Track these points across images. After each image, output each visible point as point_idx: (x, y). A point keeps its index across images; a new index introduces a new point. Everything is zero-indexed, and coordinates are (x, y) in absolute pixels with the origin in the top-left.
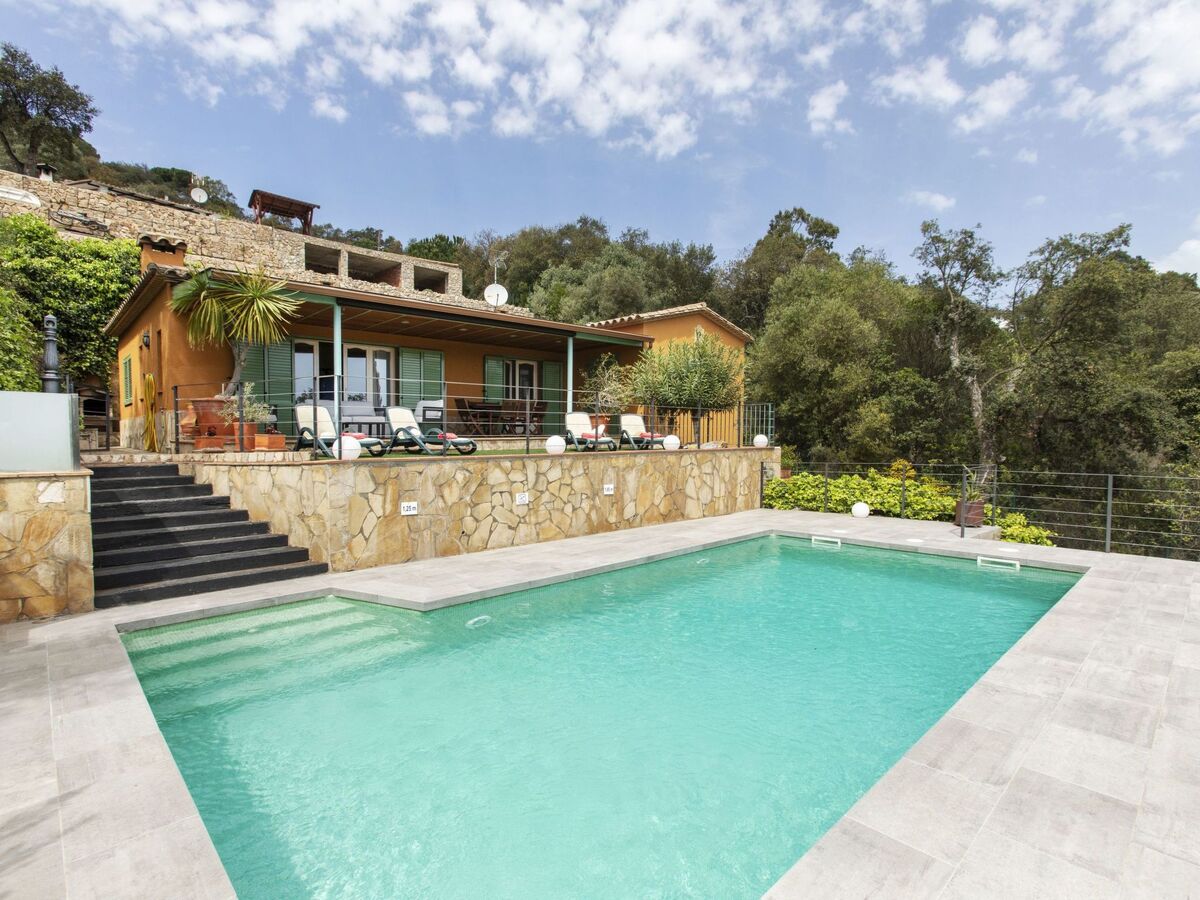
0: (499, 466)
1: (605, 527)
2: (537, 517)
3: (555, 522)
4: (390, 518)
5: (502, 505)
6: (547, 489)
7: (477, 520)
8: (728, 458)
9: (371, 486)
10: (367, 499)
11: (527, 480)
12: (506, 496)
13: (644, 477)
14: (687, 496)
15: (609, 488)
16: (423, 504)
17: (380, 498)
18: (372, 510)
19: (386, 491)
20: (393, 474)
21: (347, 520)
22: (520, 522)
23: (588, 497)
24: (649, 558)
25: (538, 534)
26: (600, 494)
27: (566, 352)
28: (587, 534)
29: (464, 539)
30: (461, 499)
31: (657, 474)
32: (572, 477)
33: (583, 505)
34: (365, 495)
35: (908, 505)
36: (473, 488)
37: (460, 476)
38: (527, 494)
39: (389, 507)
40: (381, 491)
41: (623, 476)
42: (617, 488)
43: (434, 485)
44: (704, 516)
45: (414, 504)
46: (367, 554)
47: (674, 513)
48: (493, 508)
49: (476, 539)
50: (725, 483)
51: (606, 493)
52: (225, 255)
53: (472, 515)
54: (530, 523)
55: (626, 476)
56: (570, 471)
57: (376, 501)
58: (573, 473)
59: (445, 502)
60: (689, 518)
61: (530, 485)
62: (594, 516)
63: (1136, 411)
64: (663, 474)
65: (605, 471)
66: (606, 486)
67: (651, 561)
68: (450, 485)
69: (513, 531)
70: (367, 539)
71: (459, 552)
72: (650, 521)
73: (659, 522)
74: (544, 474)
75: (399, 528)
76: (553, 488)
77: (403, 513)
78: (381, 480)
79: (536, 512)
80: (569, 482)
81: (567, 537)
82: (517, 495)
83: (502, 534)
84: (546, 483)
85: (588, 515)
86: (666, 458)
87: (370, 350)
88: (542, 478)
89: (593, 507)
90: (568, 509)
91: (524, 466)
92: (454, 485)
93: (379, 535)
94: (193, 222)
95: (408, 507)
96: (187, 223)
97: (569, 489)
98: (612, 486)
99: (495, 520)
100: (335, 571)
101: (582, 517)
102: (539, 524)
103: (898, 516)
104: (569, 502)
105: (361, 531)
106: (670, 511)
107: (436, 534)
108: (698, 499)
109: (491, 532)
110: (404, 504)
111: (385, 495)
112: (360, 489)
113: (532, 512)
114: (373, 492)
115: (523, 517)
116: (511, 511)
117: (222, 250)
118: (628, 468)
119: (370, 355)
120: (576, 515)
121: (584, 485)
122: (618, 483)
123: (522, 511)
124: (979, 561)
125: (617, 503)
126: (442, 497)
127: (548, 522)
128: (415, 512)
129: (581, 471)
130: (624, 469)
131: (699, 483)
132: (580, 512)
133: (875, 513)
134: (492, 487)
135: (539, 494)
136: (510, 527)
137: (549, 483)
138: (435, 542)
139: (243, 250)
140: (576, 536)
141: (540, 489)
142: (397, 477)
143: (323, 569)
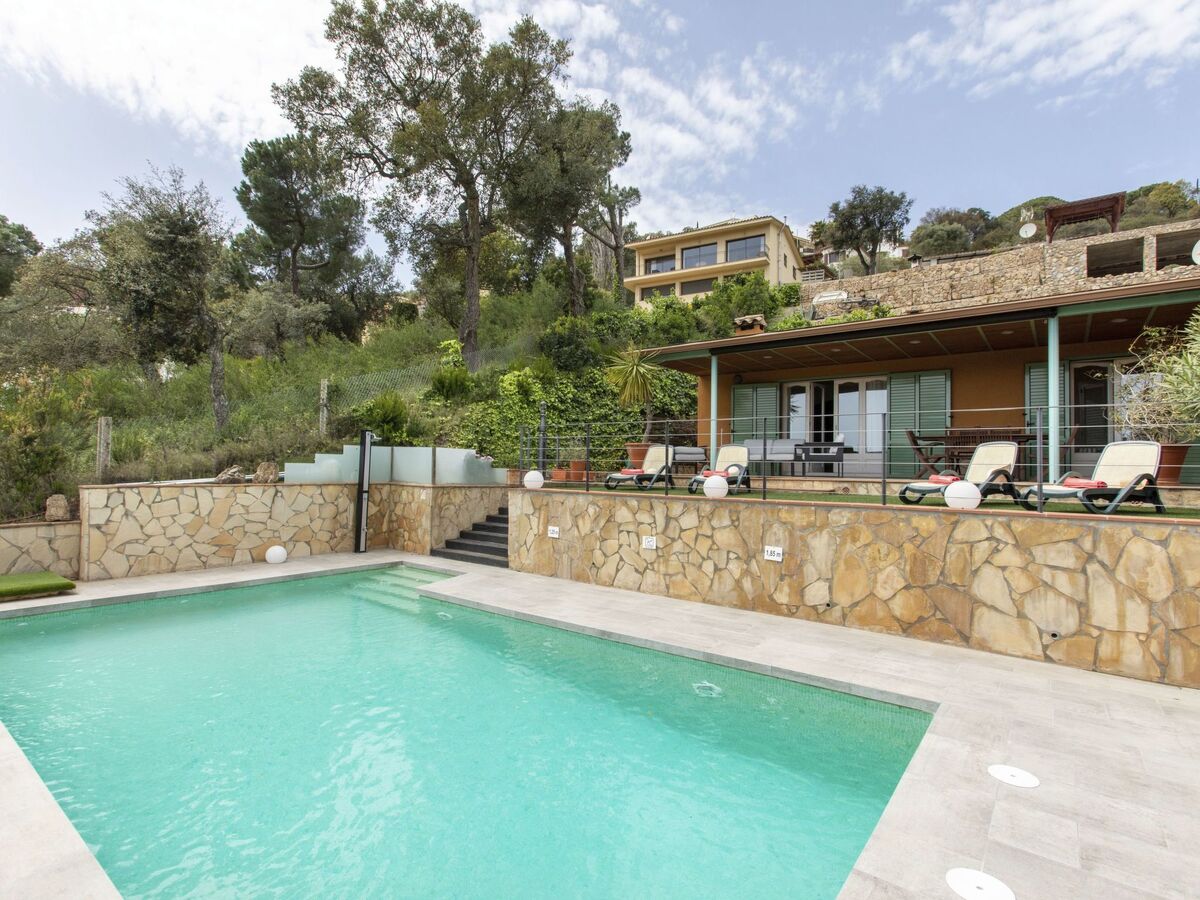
0: (626, 504)
1: (763, 603)
2: (667, 566)
3: (689, 578)
4: (542, 537)
5: (630, 546)
6: (680, 537)
7: (605, 554)
8: (1164, 543)
9: (532, 510)
10: (529, 519)
11: (655, 522)
12: (633, 536)
13: (849, 547)
14: (977, 602)
15: (774, 552)
16: (563, 531)
17: (536, 520)
18: (531, 528)
19: (540, 515)
20: (545, 502)
21: (518, 532)
22: (646, 568)
23: (738, 558)
24: (604, 633)
25: (668, 587)
26: (758, 557)
28: (735, 606)
29: (594, 570)
30: (592, 532)
31: (884, 547)
32: (713, 529)
33: (730, 566)
34: (527, 516)
36: (602, 523)
37: (591, 510)
38: (655, 538)
39: (541, 527)
40: (537, 514)
41: (802, 539)
42: (789, 554)
43: (571, 514)
44: (1048, 659)
45: (557, 529)
46: (529, 561)
47: (935, 626)
48: (621, 546)
49: (604, 572)
51: (767, 557)
52: (974, 292)
53: (600, 549)
54: (658, 571)
55: (809, 539)
56: (710, 520)
57: (534, 522)
58: (715, 523)
59: (579, 531)
60: (983, 646)
61: (660, 529)
62: (747, 584)
64: (900, 547)
65: (766, 527)
66: (767, 548)
68: (583, 518)
69: (639, 575)
70: (528, 551)
71: (587, 580)
72: (865, 622)
73: (889, 630)
74: (676, 519)
75: (547, 547)
76: (689, 536)
77: (550, 535)
78: (537, 507)
79: (667, 561)
80: (709, 534)
81: (704, 601)
82: (644, 537)
83: (627, 575)
84: (678, 531)
85: (738, 582)
86: (908, 521)
87: (862, 382)
88: (673, 524)
89: (746, 572)
90: (708, 567)
91: (652, 508)
92: (587, 517)
93: (535, 548)
95: (553, 531)
97: (710, 542)
98: (779, 550)
99: (621, 559)
101: (729, 583)
102: (671, 576)
104: (709, 558)
105: (525, 543)
106: (921, 619)
107: (572, 560)
108: (1021, 615)
109: (618, 570)
110: (550, 528)
111: (539, 518)
112: (525, 511)
113: (661, 560)
114: (532, 515)
115: (652, 564)
116: (638, 553)
117: (971, 289)
118: (811, 527)
119: (862, 386)
120: (720, 577)
121: (733, 541)
122: (792, 546)
123: (651, 557)
125: (791, 576)
126: (578, 527)
127: (680, 577)
128: (557, 536)
129: (727, 522)
130: (803, 529)
131: (1022, 583)
132: (725, 574)
134: (620, 525)
135: (669, 541)
136: (636, 570)
137: (682, 530)
138: (571, 565)
139: (993, 282)
140: (719, 604)
141: (672, 536)
142: (547, 505)
143: (505, 565)
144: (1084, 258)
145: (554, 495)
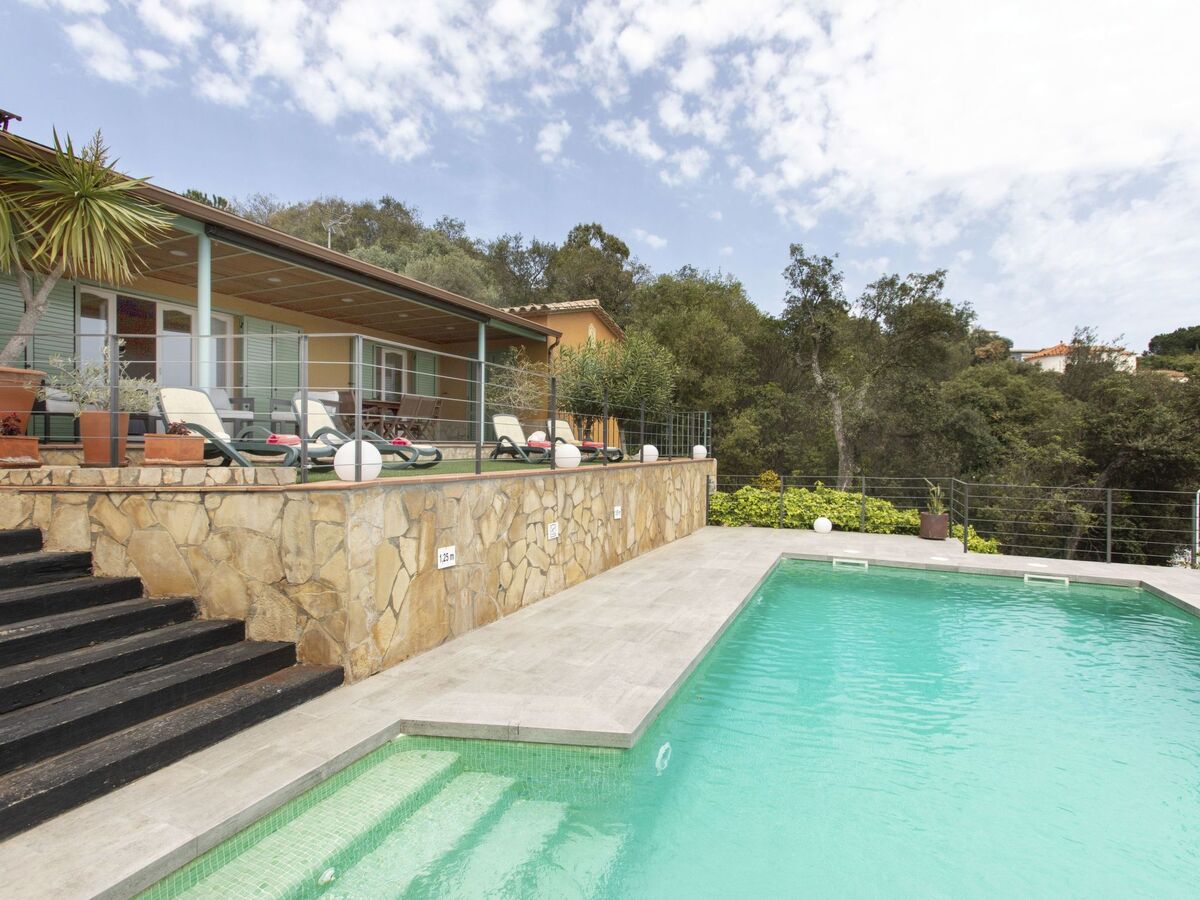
0: (534, 486)
1: (614, 560)
2: (564, 555)
3: (578, 560)
4: (425, 576)
5: (536, 542)
6: (572, 516)
7: (513, 567)
9: (403, 526)
10: (398, 546)
11: (557, 505)
12: (539, 528)
13: (640, 496)
14: (666, 516)
16: (461, 550)
17: (413, 543)
18: (403, 566)
19: (420, 532)
20: (428, 504)
21: (373, 586)
22: (550, 564)
23: (602, 524)
25: (565, 578)
26: (611, 519)
28: (602, 571)
29: (501, 596)
30: (499, 537)
31: (649, 492)
32: (592, 499)
33: (599, 534)
34: (395, 541)
35: (867, 519)
36: (510, 520)
37: (498, 504)
38: (557, 523)
39: (423, 557)
40: (414, 531)
41: (627, 495)
42: (623, 511)
43: (473, 518)
44: (676, 538)
45: (451, 550)
46: (398, 639)
47: (658, 538)
48: (528, 546)
49: (512, 594)
50: (688, 499)
51: (615, 517)
53: (508, 560)
54: (558, 564)
55: (629, 495)
56: (590, 491)
57: (409, 547)
58: (593, 494)
59: (483, 543)
60: (667, 542)
61: (560, 512)
62: (607, 547)
63: (966, 428)
65: (615, 489)
66: (615, 509)
68: (488, 517)
69: (544, 578)
70: (396, 615)
71: (496, 617)
72: (643, 548)
73: (649, 548)
74: (570, 496)
75: (434, 591)
76: (577, 513)
77: (441, 565)
78: (414, 516)
79: (564, 548)
80: (589, 505)
81: (587, 578)
82: (549, 526)
83: (536, 582)
84: (571, 507)
85: (603, 547)
88: (569, 501)
89: (606, 536)
90: (588, 540)
91: (555, 486)
92: (492, 515)
95: (446, 557)
97: (589, 514)
98: (619, 509)
99: (529, 564)
100: (357, 678)
101: (599, 550)
102: (566, 563)
103: (856, 530)
104: (589, 531)
105: (391, 603)
106: (656, 535)
107: (474, 594)
108: (673, 519)
109: (526, 581)
110: (441, 551)
111: (418, 539)
112: (390, 533)
113: (560, 548)
114: (404, 536)
115: (553, 557)
116: (543, 549)
118: (631, 485)
120: (594, 547)
121: (600, 509)
122: (624, 504)
123: (553, 548)
124: (1026, 579)
125: (623, 529)
126: (481, 535)
127: (573, 560)
128: (453, 563)
129: (598, 491)
130: (628, 486)
131: (673, 501)
132: (597, 542)
133: (836, 527)
134: (527, 516)
135: (566, 523)
136: (542, 572)
137: (574, 507)
138: (473, 605)
140: (594, 575)
141: (567, 517)
142: (434, 508)
145: (445, 488)
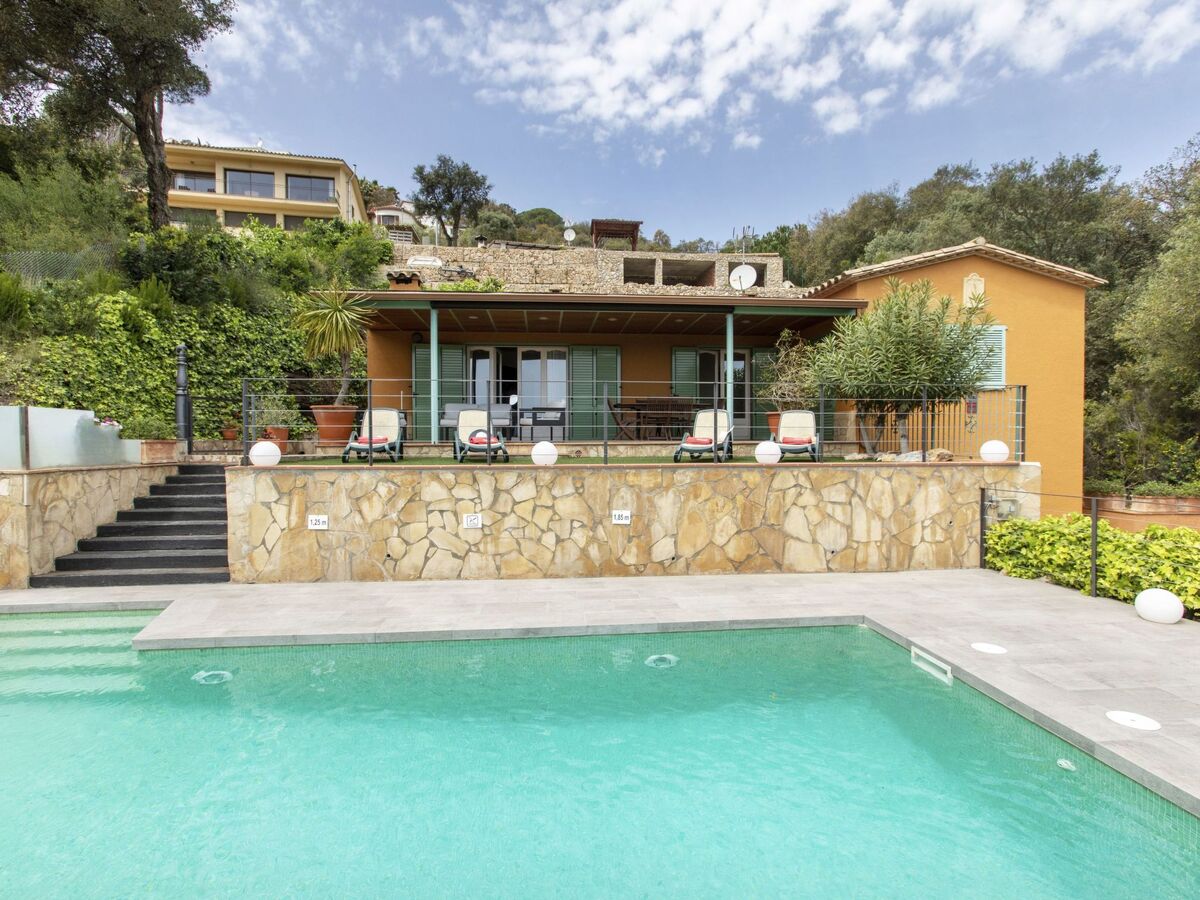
0: (438, 478)
1: (616, 568)
2: (496, 546)
3: (525, 554)
4: (296, 531)
5: (444, 527)
6: (513, 511)
7: (407, 543)
8: (889, 479)
9: (274, 496)
10: (270, 508)
11: (479, 497)
12: (449, 517)
13: (692, 503)
14: (787, 536)
15: (622, 515)
16: (334, 519)
17: (284, 509)
18: (275, 521)
19: (290, 501)
20: (299, 483)
21: (247, 529)
22: (470, 550)
23: (583, 526)
24: (528, 631)
25: (498, 568)
26: (606, 523)
27: (724, 333)
28: (581, 575)
29: (390, 564)
30: (385, 516)
31: (720, 500)
32: (554, 498)
33: (575, 535)
34: (267, 505)
36: (401, 503)
37: (383, 489)
38: (480, 515)
39: (294, 519)
40: (285, 501)
41: (650, 500)
42: (637, 516)
43: (349, 497)
44: (830, 570)
45: (324, 518)
46: (271, 567)
47: (758, 561)
48: (430, 529)
49: (405, 565)
50: (882, 519)
51: (615, 522)
52: (553, 280)
53: (399, 536)
54: (486, 553)
55: (656, 500)
56: (550, 490)
57: (280, 511)
58: (556, 492)
59: (363, 518)
60: (791, 570)
61: (486, 505)
62: (594, 551)
64: (733, 499)
65: (613, 492)
66: (614, 512)
67: (528, 636)
68: (369, 499)
69: (460, 561)
70: (269, 552)
71: (381, 577)
72: (705, 568)
73: (724, 571)
74: (508, 491)
75: (306, 543)
76: (524, 510)
77: (311, 527)
78: (285, 491)
79: (496, 539)
80: (550, 504)
81: (545, 576)
82: (465, 516)
83: (442, 562)
84: (510, 504)
85: (584, 552)
86: (739, 476)
87: (543, 351)
88: (503, 497)
89: (593, 539)
90: (549, 539)
91: (475, 480)
92: (375, 498)
93: (283, 547)
94: (536, 258)
95: (316, 521)
96: (533, 259)
97: (550, 513)
98: (627, 513)
99: (432, 544)
100: (236, 582)
101: (573, 552)
102: (501, 555)
104: (549, 530)
105: (263, 542)
106: (749, 557)
107: (352, 555)
108: (814, 541)
109: (427, 559)
110: (312, 517)
111: (290, 506)
112: (261, 498)
113: (489, 539)
114: (276, 502)
115: (476, 545)
116: (457, 535)
117: (551, 276)
118: (660, 488)
119: (544, 355)
120: (563, 548)
121: (577, 510)
122: (640, 508)
123: (477, 536)
125: (639, 537)
126: (360, 512)
127: (514, 555)
128: (325, 527)
129: (570, 490)
130: (651, 490)
131: (815, 517)
132: (568, 545)
134: (430, 503)
135: (500, 517)
136: (455, 555)
137: (515, 503)
138: (351, 562)
139: (567, 274)
140: (562, 577)
141: (501, 510)
142: (305, 486)
143: (225, 578)
144: (622, 266)
145: (316, 474)
